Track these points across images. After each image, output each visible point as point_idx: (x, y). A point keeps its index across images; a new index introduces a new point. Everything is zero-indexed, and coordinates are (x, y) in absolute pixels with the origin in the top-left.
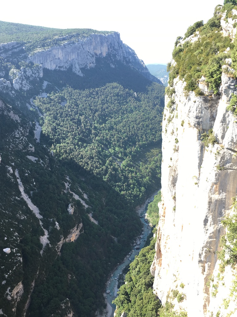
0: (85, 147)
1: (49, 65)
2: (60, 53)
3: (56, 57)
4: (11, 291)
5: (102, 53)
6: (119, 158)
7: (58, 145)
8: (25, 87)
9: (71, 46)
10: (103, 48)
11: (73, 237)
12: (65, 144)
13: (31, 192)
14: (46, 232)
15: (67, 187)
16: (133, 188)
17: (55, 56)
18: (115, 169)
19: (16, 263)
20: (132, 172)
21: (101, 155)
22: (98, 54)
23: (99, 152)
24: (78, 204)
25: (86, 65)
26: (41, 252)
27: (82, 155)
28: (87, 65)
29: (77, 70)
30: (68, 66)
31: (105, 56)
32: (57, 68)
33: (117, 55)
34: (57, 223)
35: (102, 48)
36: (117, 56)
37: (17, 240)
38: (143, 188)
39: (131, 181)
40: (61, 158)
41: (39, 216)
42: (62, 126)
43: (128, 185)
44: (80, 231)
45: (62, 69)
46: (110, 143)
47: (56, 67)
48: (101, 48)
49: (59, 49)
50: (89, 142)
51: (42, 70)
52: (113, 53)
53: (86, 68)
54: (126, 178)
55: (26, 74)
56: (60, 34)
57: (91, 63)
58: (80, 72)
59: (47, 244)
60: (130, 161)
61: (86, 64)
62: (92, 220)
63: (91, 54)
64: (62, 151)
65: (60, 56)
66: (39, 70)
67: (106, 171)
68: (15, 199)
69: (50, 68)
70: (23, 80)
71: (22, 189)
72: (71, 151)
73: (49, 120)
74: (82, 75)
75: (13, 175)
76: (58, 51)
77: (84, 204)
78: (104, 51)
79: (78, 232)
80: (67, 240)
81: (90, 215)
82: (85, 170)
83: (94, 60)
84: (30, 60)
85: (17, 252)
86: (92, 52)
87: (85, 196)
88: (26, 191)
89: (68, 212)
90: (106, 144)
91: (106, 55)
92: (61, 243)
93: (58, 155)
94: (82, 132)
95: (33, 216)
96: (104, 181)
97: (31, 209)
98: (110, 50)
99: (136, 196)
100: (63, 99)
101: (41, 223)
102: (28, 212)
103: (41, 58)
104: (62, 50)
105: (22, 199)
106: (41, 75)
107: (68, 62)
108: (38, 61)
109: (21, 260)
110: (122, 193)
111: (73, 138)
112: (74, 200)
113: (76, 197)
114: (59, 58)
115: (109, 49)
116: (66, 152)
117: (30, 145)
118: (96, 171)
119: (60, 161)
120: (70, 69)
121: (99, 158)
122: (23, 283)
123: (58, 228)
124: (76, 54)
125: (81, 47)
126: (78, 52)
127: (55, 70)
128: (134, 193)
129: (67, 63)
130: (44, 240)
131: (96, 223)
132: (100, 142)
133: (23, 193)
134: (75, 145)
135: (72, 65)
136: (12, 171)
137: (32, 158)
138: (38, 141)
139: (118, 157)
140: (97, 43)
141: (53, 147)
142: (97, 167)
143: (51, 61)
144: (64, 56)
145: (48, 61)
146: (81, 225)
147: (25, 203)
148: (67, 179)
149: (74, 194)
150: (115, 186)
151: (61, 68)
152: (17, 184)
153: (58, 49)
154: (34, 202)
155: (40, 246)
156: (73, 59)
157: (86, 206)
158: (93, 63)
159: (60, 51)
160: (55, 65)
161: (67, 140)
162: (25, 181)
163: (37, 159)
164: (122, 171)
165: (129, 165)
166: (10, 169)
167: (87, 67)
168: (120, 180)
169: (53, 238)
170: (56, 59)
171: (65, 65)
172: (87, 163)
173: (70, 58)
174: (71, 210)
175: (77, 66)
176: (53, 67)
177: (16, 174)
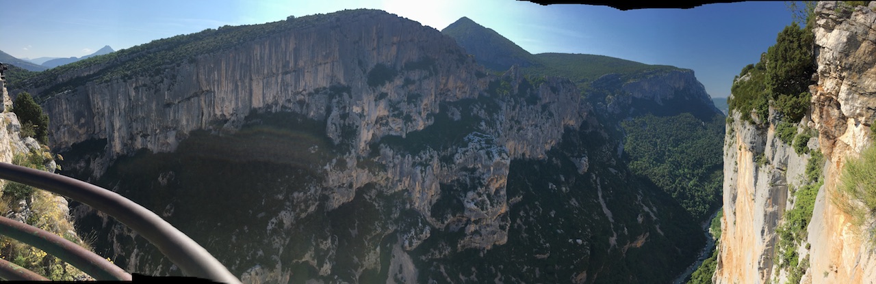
0: (658, 167)
1: (637, 95)
2: (646, 85)
4: (576, 276)
5: (679, 87)
6: (688, 178)
7: (636, 162)
8: (616, 111)
9: (655, 79)
10: (681, 82)
11: (639, 243)
12: (642, 162)
13: (608, 198)
14: (615, 235)
15: (639, 199)
16: (699, 205)
17: (642, 87)
18: (683, 188)
19: (585, 254)
20: (699, 191)
21: (672, 174)
22: (676, 88)
23: (670, 172)
24: (647, 215)
26: (609, 251)
27: (655, 173)
28: (667, 96)
29: (658, 100)
31: (681, 90)
32: (643, 97)
33: (690, 90)
34: (626, 229)
37: (588, 235)
38: (707, 205)
39: (697, 199)
40: (637, 174)
41: (611, 220)
42: (641, 146)
43: (695, 203)
44: (646, 240)
45: (646, 98)
46: (680, 165)
48: (679, 82)
50: (663, 162)
51: (631, 99)
53: (666, 99)
54: (693, 196)
55: (618, 100)
57: (670, 96)
58: (661, 101)
59: (615, 245)
60: (697, 181)
62: (659, 231)
64: (639, 167)
65: (646, 87)
66: (629, 97)
67: (675, 189)
68: (593, 201)
69: (637, 97)
70: (615, 105)
71: (600, 194)
72: (646, 168)
73: (631, 140)
74: (662, 104)
75: (595, 181)
76: (645, 83)
77: (653, 216)
78: (681, 85)
79: (644, 240)
80: (633, 245)
81: (657, 226)
82: (657, 186)
83: (673, 92)
84: (623, 89)
85: (587, 245)
86: (672, 86)
87: (655, 209)
88: (603, 197)
89: (637, 221)
90: (678, 165)
91: (683, 89)
92: (626, 247)
93: (635, 170)
94: (657, 153)
95: (607, 218)
96: (672, 198)
97: (605, 212)
98: (687, 84)
99: (701, 213)
100: (644, 124)
101: (612, 226)
102: (602, 214)
103: (632, 88)
104: (648, 83)
105: (599, 202)
106: (630, 102)
107: (652, 93)
108: (628, 90)
109: (589, 253)
110: (689, 209)
111: (649, 158)
112: (644, 211)
113: (646, 209)
116: (641, 168)
117: (613, 159)
118: (666, 188)
119: (635, 176)
120: (653, 98)
121: (670, 177)
122: (587, 272)
123: (626, 233)
124: (659, 86)
125: (664, 81)
127: (641, 99)
128: (700, 209)
130: (613, 240)
131: (662, 234)
132: (672, 162)
133: (600, 198)
134: (650, 163)
135: (655, 96)
136: (595, 178)
137: (613, 171)
138: (620, 157)
139: (686, 177)
141: (631, 163)
142: (667, 185)
143: (639, 91)
144: (649, 87)
145: (637, 91)
146: (648, 234)
147: (601, 207)
148: (640, 192)
149: (644, 206)
150: (683, 203)
152: (597, 190)
153: (646, 81)
154: (609, 207)
155: (608, 245)
156: (657, 92)
157: (655, 218)
158: (672, 95)
160: (642, 95)
161: (644, 159)
162: (604, 188)
163: (616, 171)
164: (689, 190)
165: (695, 185)
166: (594, 176)
168: (687, 198)
169: (621, 241)
170: (643, 89)
171: (649, 95)
172: (659, 180)
173: (654, 91)
174: (640, 219)
175: (659, 96)
176: (640, 96)
177: (598, 181)
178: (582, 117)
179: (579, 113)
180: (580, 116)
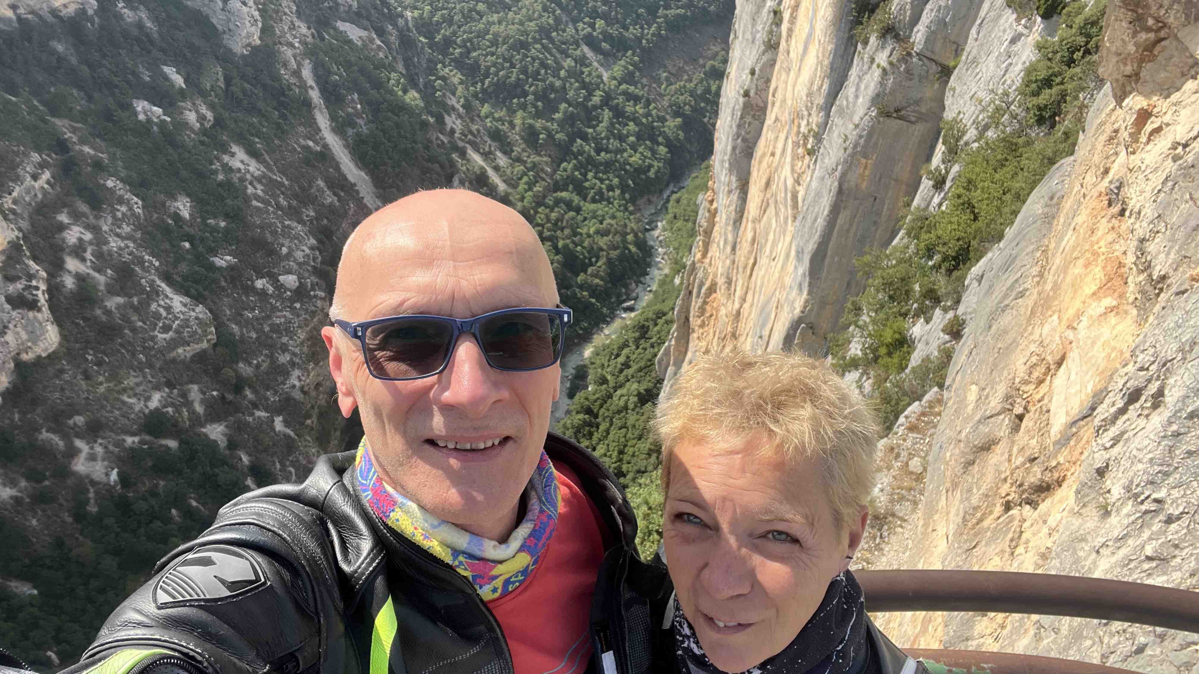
13: (350, 132)
15: (450, 125)
20: (636, 99)
23: (546, 31)
27: (496, 35)
38: (662, 150)
41: (371, 200)
46: (580, 5)
60: (634, 64)
68: (305, 145)
71: (323, 120)
75: (298, 74)
77: (496, 179)
85: (315, 286)
87: (501, 159)
93: (427, 26)
97: (351, 178)
99: (640, 171)
102: (342, 185)
105: (326, 146)
113: (476, 157)
128: (635, 159)
133: (326, 132)
136: (293, 64)
137: (351, 31)
139: (599, 50)
147: (333, 161)
148: (453, 102)
149: (470, 149)
152: (308, 105)
154: (360, 160)
157: (503, 185)
162: (332, 98)
163: (364, 34)
165: (628, 78)
166: (288, 54)
172: (509, 60)
177: (307, 73)
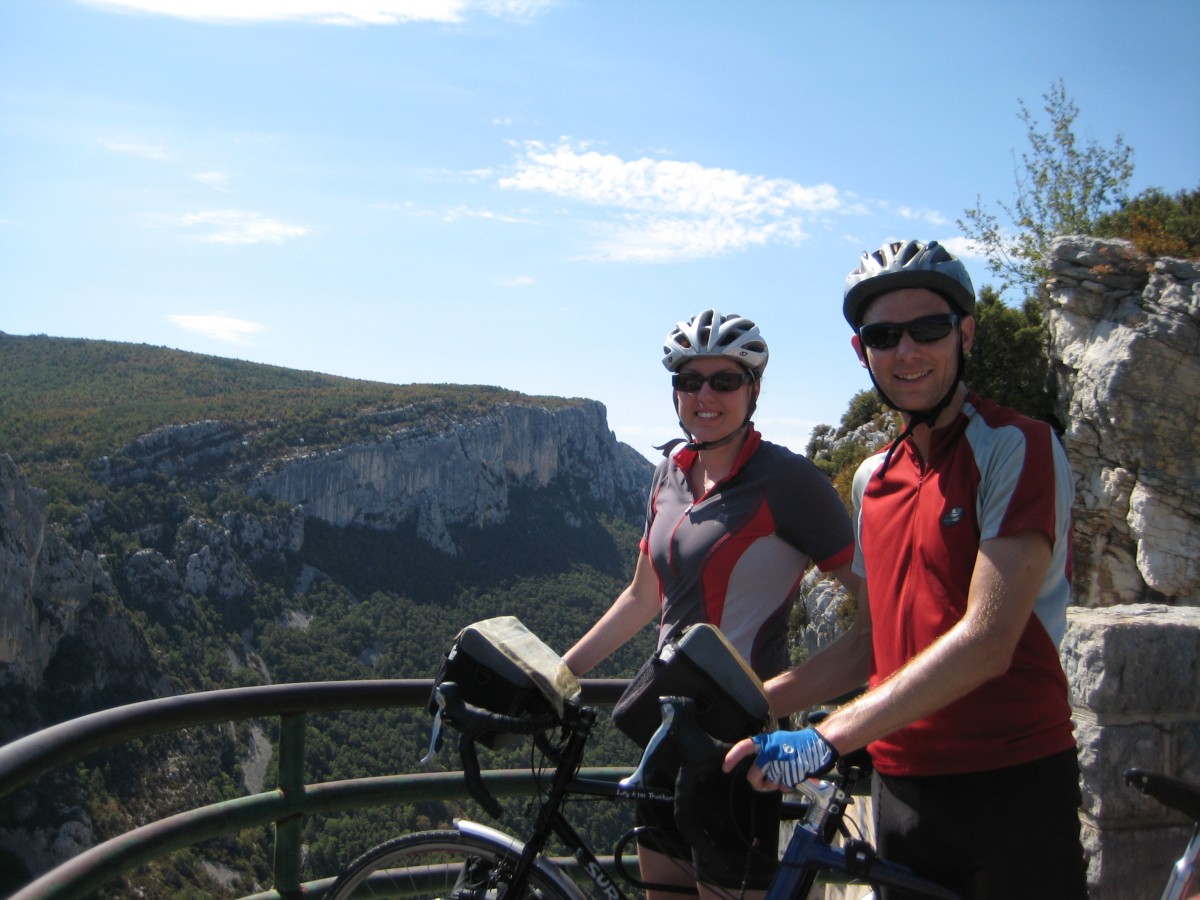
1: (331, 508)
2: (375, 467)
3: (362, 481)
5: (533, 472)
7: (331, 822)
8: (228, 585)
9: (419, 442)
10: (540, 453)
17: (355, 478)
22: (520, 475)
25: (472, 514)
28: (477, 513)
29: (435, 530)
30: (403, 516)
31: (545, 484)
32: (361, 520)
33: (590, 484)
35: (536, 454)
36: (592, 486)
42: (354, 746)
45: (378, 525)
47: (355, 517)
48: (532, 454)
49: (375, 453)
51: (302, 527)
52: (577, 475)
53: (471, 525)
55: (239, 537)
56: (384, 400)
57: (490, 507)
58: (447, 536)
61: (470, 509)
63: (492, 474)
65: (374, 477)
66: (291, 522)
69: (331, 520)
70: (225, 557)
74: (452, 550)
76: (372, 458)
78: (544, 464)
83: (503, 495)
84: (261, 488)
86: (497, 469)
91: (552, 479)
98: (567, 461)
100: (368, 638)
103: (304, 482)
104: (385, 458)
106: (297, 542)
107: (403, 499)
108: (289, 493)
114: (370, 486)
115: (561, 459)
120: (410, 525)
124: (437, 470)
125: (459, 448)
126: (444, 467)
127: (351, 528)
129: (397, 504)
135: (417, 513)
137: (222, 874)
140: (518, 434)
141: (310, 828)
143: (340, 493)
144: (390, 476)
145: (329, 494)
151: (375, 520)
153: (372, 450)
156: (423, 491)
158: (498, 507)
159: (378, 460)
160: (352, 509)
167: (474, 521)
170: (359, 486)
171: (392, 509)
173: (413, 487)
175: (437, 517)
176: (346, 515)
178: (55, 622)
179: (38, 602)
180: (43, 615)
